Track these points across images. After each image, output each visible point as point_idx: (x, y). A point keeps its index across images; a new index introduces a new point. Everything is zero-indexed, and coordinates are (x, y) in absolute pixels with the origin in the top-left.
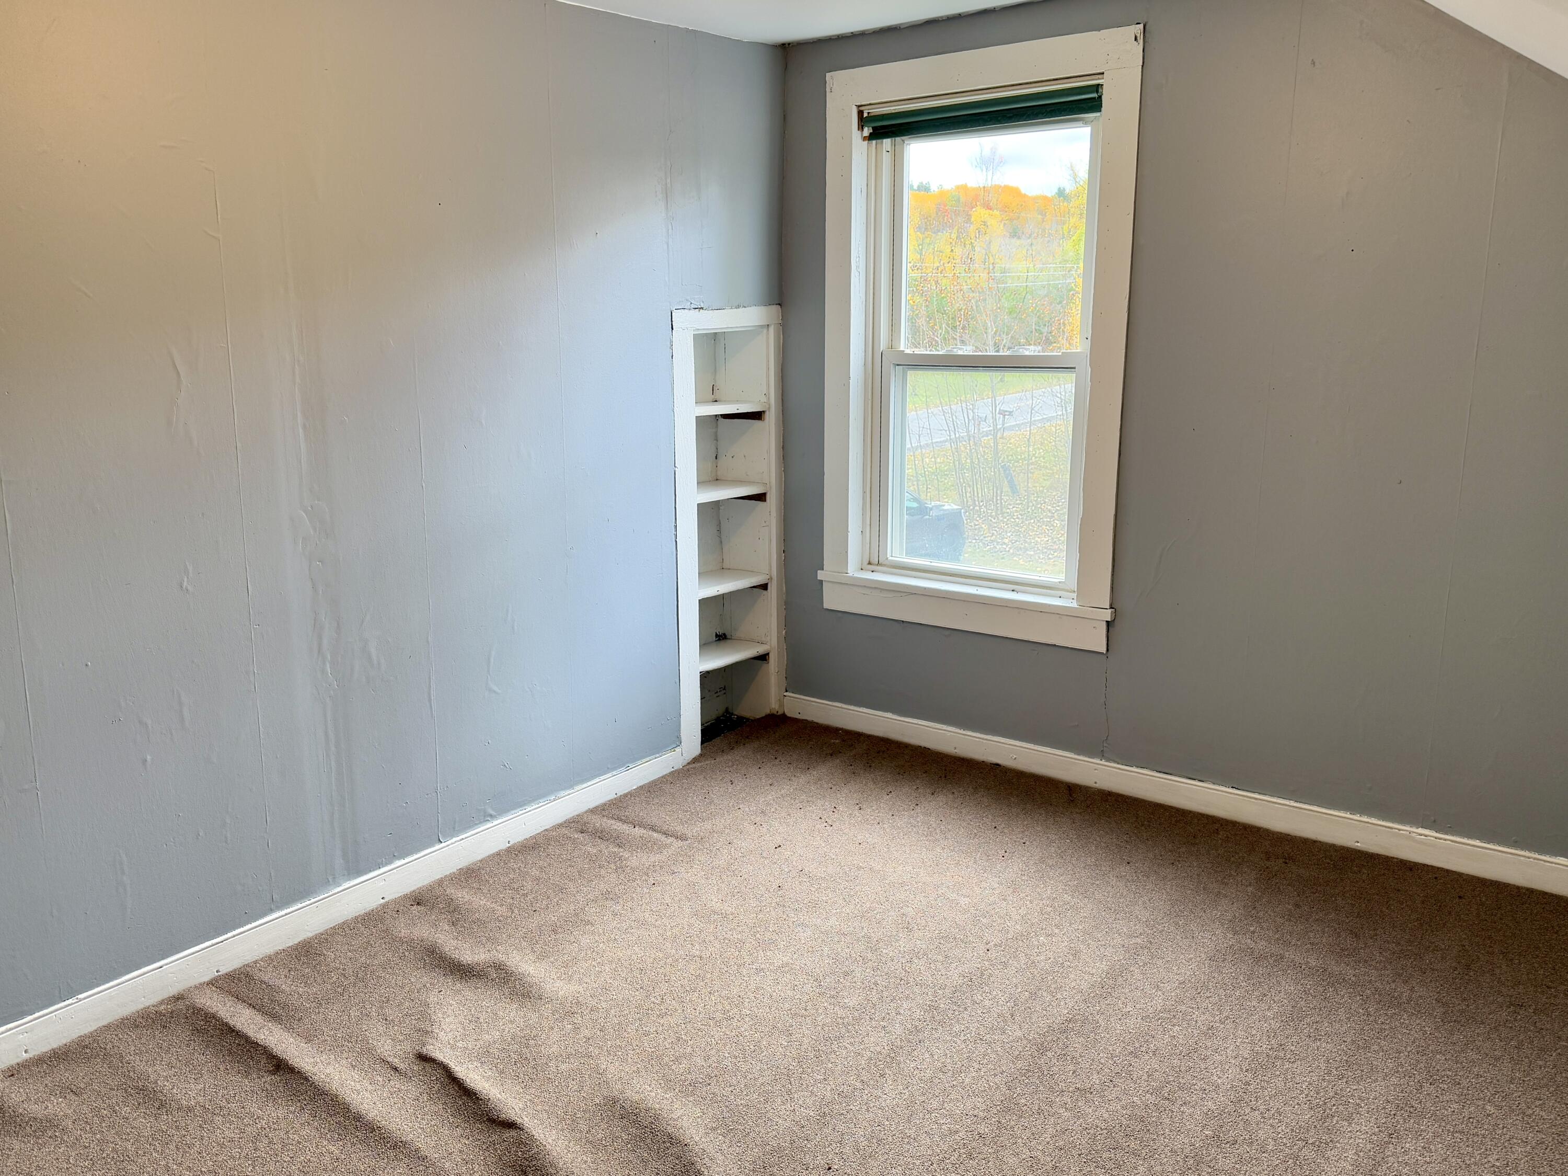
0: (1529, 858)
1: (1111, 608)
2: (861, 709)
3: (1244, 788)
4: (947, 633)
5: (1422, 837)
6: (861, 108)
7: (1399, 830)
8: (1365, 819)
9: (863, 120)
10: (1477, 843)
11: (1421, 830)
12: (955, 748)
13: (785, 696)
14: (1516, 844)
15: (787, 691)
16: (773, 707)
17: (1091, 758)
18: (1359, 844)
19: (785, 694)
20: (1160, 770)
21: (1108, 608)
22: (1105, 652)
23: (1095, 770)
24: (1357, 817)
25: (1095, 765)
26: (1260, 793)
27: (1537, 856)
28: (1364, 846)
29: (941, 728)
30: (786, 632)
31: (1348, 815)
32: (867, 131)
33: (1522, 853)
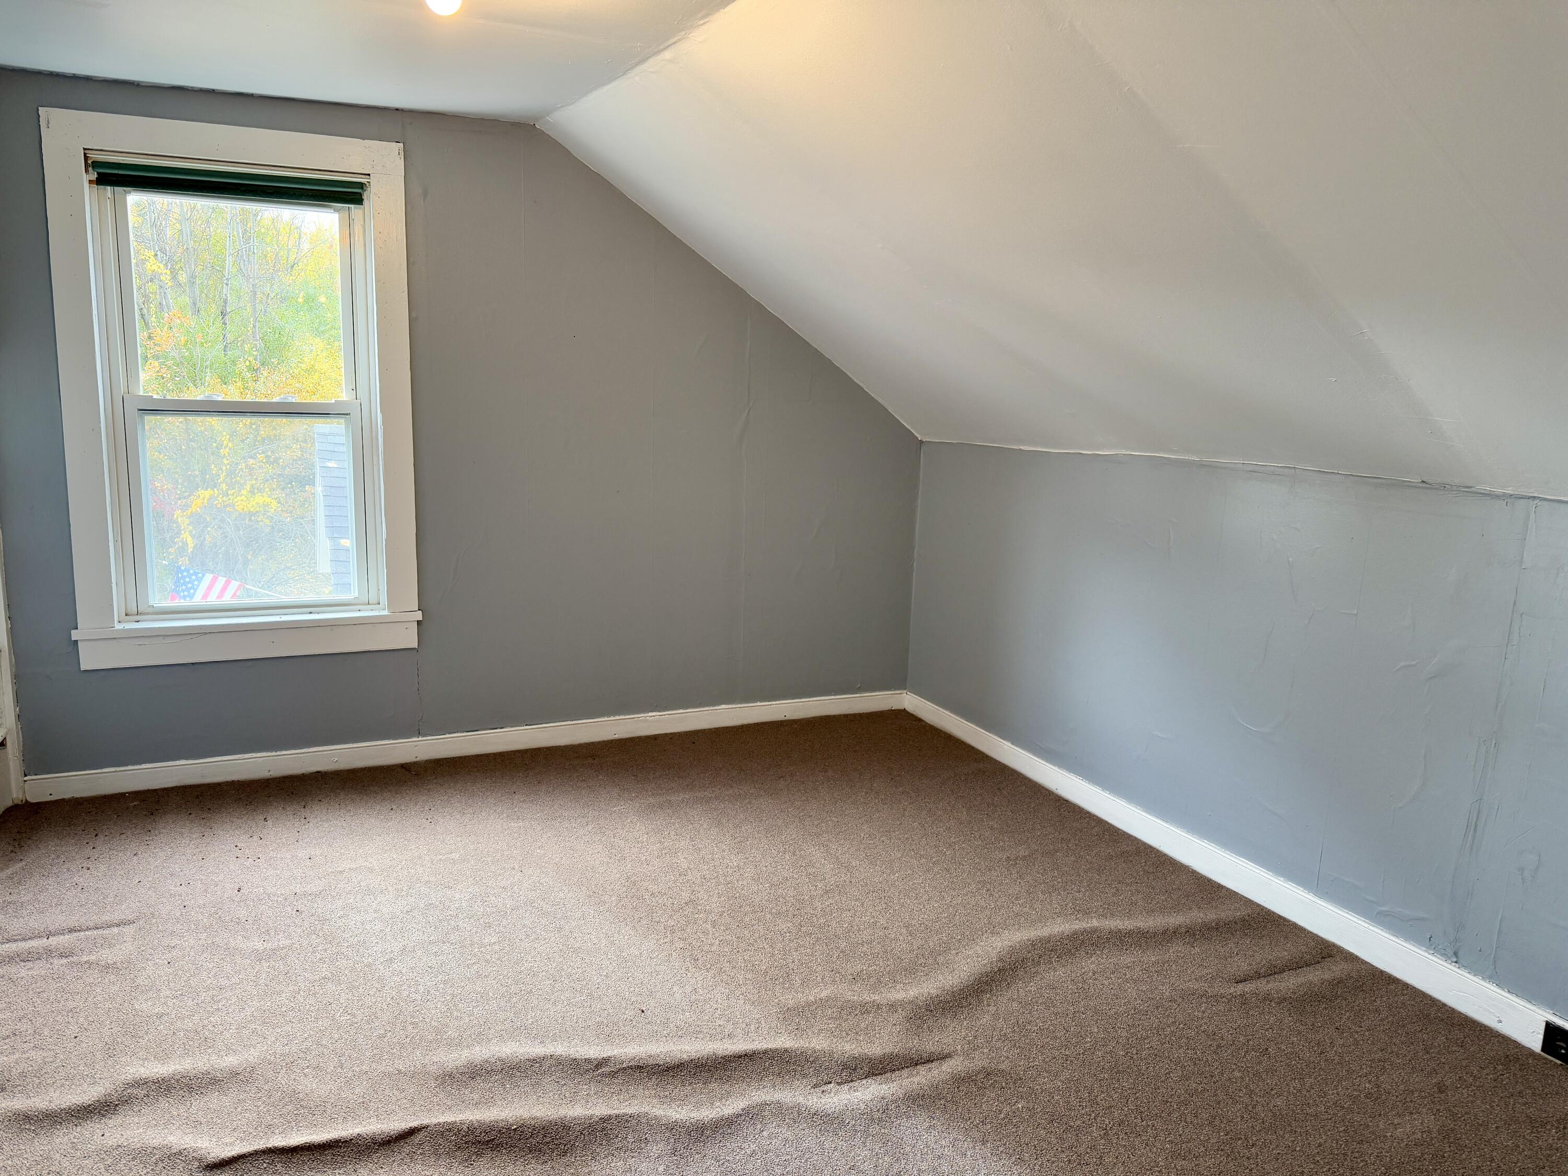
0: (708, 711)
1: (419, 610)
2: (144, 766)
3: (534, 723)
4: (250, 663)
5: (653, 718)
6: (86, 152)
7: (639, 718)
8: (617, 718)
9: (91, 164)
10: (681, 711)
11: (651, 714)
12: (269, 771)
13: (25, 781)
14: (700, 705)
15: (26, 775)
16: (15, 796)
17: (410, 738)
18: (616, 736)
19: (26, 778)
20: (468, 730)
21: (417, 610)
22: (417, 647)
23: (415, 746)
24: (612, 718)
25: (413, 743)
26: (546, 723)
27: (712, 708)
28: (619, 736)
29: (251, 757)
30: (19, 709)
31: (606, 719)
32: (94, 176)
33: (705, 709)
